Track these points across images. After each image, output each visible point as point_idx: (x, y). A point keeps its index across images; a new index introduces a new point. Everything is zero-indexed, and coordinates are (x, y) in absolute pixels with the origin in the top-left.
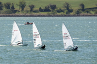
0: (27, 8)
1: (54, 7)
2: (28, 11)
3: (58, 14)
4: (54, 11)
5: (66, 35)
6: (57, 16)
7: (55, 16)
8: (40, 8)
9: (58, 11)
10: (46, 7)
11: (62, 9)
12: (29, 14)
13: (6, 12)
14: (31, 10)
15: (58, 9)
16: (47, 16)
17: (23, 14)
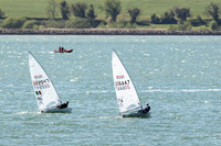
0: (124, 16)
1: (184, 14)
2: (125, 23)
3: (194, 29)
4: (185, 23)
5: (121, 80)
6: (192, 34)
7: (187, 34)
8: (153, 17)
9: (195, 24)
10: (166, 14)
11: (204, 18)
12: (128, 30)
13: (76, 25)
14: (133, 21)
15: (195, 18)
16: (169, 34)
17: (115, 29)
